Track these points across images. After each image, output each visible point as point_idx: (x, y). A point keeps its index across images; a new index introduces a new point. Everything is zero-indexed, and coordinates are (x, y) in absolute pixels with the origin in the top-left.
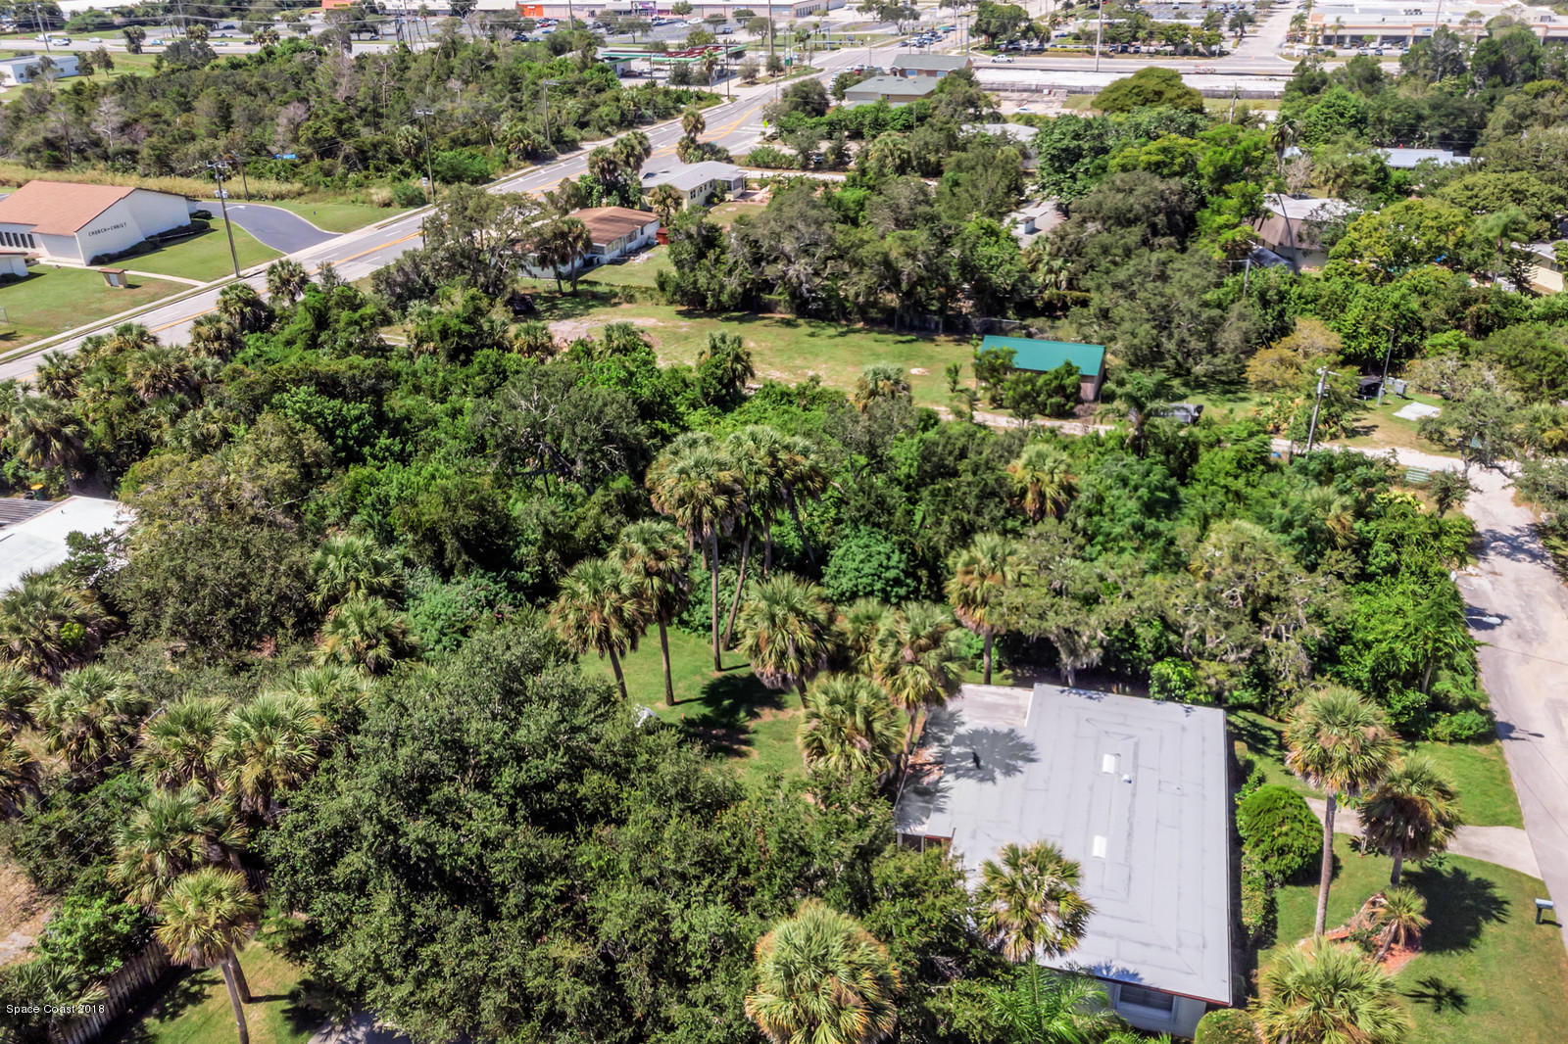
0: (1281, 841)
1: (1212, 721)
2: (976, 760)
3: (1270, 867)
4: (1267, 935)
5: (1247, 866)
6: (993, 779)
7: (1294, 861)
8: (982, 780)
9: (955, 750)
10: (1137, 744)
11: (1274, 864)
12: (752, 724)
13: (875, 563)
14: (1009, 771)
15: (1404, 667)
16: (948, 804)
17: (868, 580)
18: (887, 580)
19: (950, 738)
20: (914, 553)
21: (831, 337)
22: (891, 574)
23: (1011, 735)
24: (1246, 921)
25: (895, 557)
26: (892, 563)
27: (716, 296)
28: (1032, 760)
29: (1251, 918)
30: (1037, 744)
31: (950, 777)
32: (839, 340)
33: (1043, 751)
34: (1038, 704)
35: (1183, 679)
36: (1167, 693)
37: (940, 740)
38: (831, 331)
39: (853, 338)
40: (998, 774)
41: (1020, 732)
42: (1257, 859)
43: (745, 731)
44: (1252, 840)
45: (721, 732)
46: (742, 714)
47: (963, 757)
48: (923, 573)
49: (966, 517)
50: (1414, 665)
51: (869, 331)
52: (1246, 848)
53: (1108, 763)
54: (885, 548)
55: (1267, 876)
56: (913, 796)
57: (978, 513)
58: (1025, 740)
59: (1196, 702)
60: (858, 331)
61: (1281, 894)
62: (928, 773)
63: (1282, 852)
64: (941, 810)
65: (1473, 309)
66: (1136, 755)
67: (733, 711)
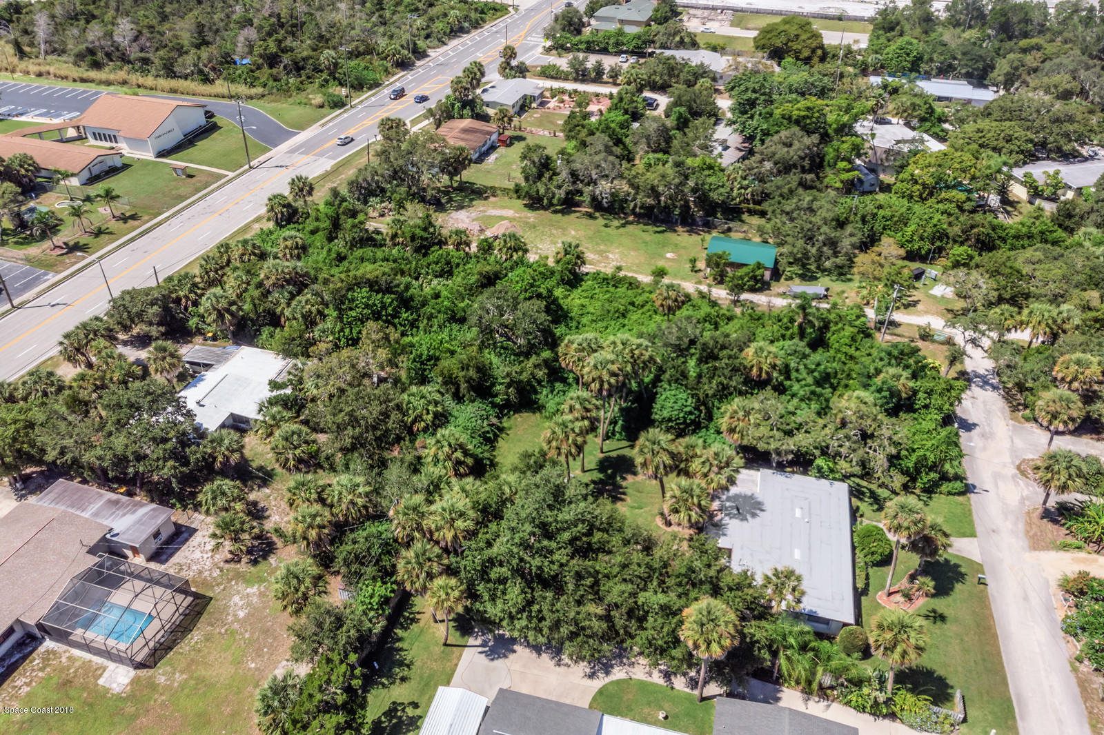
0: (873, 549)
1: (842, 488)
2: (738, 510)
3: (867, 559)
4: (865, 591)
5: (858, 560)
6: (747, 520)
7: (878, 558)
8: (742, 520)
9: (728, 504)
10: (810, 503)
11: (869, 558)
12: (624, 484)
13: (680, 404)
14: (754, 515)
15: (930, 463)
16: (728, 532)
17: (676, 413)
18: (686, 413)
19: (724, 497)
20: (699, 399)
21: (618, 228)
22: (688, 409)
23: (752, 497)
24: (858, 585)
25: (690, 400)
26: (688, 403)
27: (550, 200)
28: (763, 510)
29: (860, 585)
30: (765, 502)
31: (727, 518)
32: (622, 230)
33: (767, 506)
34: (763, 480)
35: (829, 468)
36: (821, 475)
37: (719, 498)
38: (616, 223)
39: (630, 228)
40: (749, 517)
41: (756, 495)
42: (862, 556)
43: (621, 487)
44: (861, 548)
45: (611, 487)
46: (618, 478)
47: (732, 507)
48: (702, 408)
49: (725, 382)
50: (935, 463)
51: (639, 223)
52: (857, 551)
53: (798, 513)
54: (684, 396)
55: (866, 563)
56: (711, 527)
57: (730, 378)
58: (759, 500)
59: (834, 479)
60: (631, 223)
61: (871, 571)
62: (717, 515)
63: (873, 554)
64: (725, 535)
65: (976, 230)
66: (810, 509)
67: (613, 476)
